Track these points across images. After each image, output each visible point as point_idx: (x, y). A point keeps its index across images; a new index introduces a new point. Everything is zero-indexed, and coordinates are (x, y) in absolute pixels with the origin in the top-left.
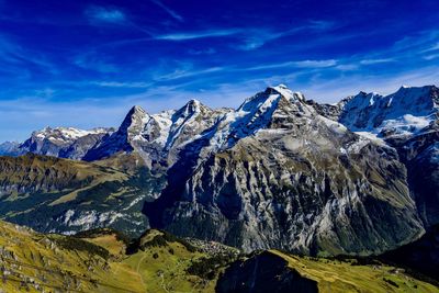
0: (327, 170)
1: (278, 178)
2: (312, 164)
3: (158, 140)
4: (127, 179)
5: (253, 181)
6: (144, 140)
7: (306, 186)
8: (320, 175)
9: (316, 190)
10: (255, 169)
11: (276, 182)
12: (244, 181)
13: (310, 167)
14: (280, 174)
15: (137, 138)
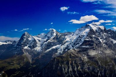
0: (106, 65)
1: (82, 68)
2: (99, 62)
3: (35, 49)
4: (19, 68)
5: (71, 69)
6: (29, 49)
7: (95, 72)
8: (102, 67)
9: (99, 74)
10: (72, 64)
11: (81, 70)
12: (66, 69)
13: (98, 64)
14: (83, 66)
15: (26, 48)
